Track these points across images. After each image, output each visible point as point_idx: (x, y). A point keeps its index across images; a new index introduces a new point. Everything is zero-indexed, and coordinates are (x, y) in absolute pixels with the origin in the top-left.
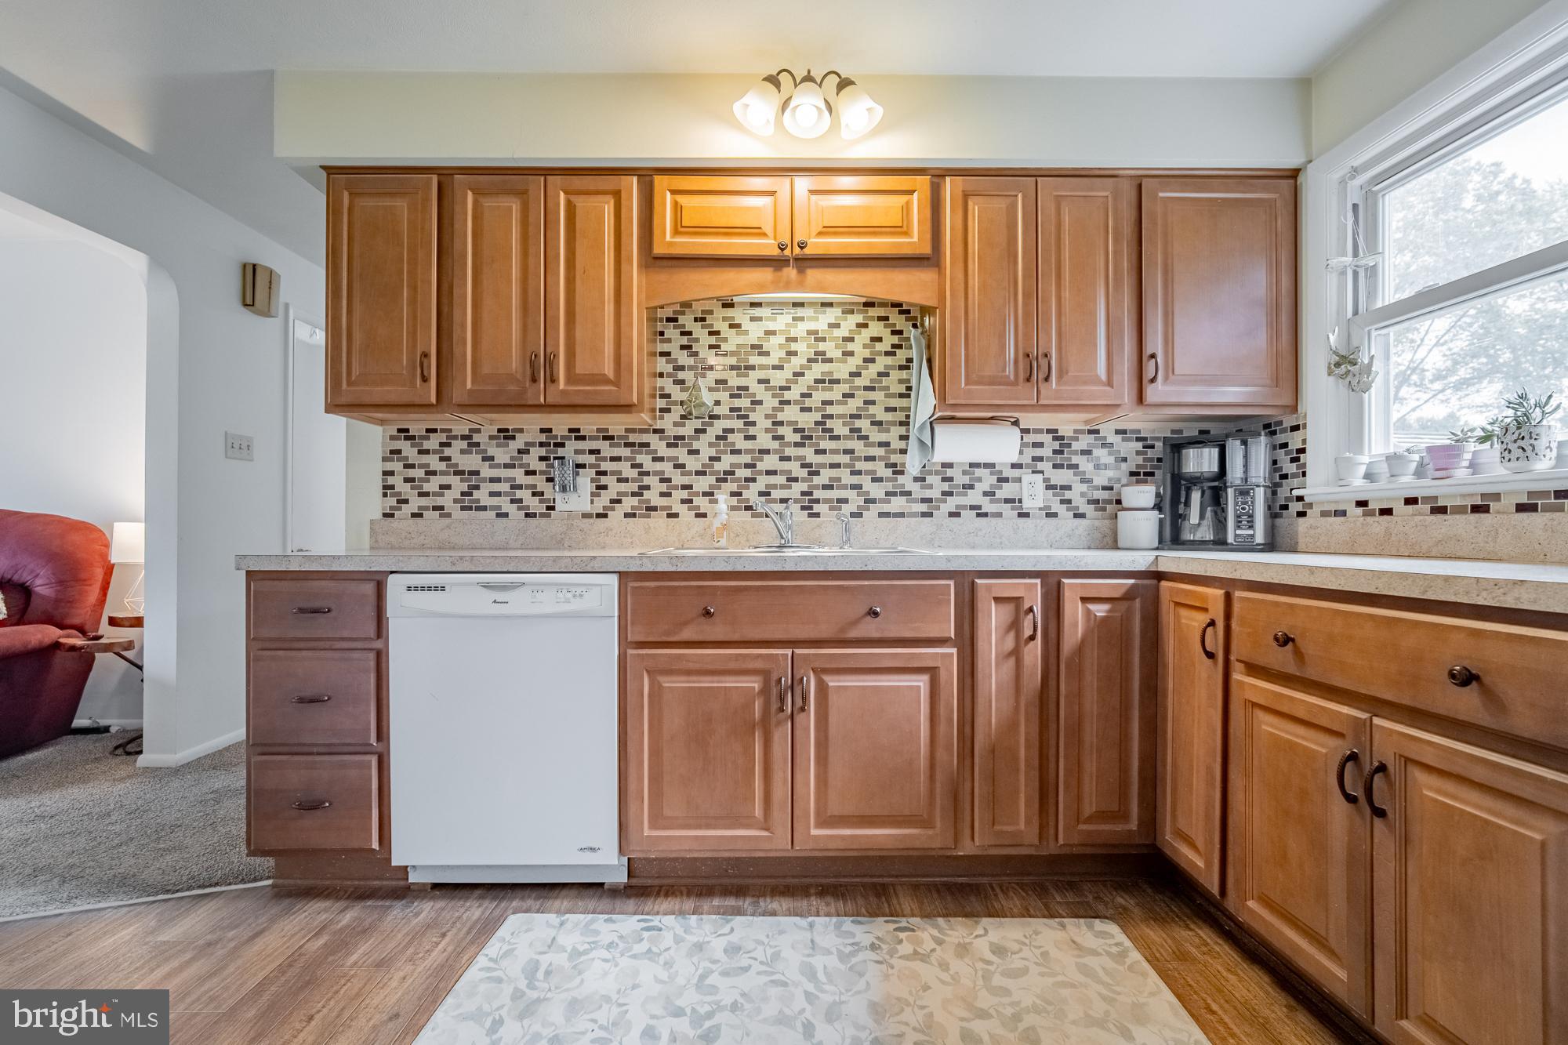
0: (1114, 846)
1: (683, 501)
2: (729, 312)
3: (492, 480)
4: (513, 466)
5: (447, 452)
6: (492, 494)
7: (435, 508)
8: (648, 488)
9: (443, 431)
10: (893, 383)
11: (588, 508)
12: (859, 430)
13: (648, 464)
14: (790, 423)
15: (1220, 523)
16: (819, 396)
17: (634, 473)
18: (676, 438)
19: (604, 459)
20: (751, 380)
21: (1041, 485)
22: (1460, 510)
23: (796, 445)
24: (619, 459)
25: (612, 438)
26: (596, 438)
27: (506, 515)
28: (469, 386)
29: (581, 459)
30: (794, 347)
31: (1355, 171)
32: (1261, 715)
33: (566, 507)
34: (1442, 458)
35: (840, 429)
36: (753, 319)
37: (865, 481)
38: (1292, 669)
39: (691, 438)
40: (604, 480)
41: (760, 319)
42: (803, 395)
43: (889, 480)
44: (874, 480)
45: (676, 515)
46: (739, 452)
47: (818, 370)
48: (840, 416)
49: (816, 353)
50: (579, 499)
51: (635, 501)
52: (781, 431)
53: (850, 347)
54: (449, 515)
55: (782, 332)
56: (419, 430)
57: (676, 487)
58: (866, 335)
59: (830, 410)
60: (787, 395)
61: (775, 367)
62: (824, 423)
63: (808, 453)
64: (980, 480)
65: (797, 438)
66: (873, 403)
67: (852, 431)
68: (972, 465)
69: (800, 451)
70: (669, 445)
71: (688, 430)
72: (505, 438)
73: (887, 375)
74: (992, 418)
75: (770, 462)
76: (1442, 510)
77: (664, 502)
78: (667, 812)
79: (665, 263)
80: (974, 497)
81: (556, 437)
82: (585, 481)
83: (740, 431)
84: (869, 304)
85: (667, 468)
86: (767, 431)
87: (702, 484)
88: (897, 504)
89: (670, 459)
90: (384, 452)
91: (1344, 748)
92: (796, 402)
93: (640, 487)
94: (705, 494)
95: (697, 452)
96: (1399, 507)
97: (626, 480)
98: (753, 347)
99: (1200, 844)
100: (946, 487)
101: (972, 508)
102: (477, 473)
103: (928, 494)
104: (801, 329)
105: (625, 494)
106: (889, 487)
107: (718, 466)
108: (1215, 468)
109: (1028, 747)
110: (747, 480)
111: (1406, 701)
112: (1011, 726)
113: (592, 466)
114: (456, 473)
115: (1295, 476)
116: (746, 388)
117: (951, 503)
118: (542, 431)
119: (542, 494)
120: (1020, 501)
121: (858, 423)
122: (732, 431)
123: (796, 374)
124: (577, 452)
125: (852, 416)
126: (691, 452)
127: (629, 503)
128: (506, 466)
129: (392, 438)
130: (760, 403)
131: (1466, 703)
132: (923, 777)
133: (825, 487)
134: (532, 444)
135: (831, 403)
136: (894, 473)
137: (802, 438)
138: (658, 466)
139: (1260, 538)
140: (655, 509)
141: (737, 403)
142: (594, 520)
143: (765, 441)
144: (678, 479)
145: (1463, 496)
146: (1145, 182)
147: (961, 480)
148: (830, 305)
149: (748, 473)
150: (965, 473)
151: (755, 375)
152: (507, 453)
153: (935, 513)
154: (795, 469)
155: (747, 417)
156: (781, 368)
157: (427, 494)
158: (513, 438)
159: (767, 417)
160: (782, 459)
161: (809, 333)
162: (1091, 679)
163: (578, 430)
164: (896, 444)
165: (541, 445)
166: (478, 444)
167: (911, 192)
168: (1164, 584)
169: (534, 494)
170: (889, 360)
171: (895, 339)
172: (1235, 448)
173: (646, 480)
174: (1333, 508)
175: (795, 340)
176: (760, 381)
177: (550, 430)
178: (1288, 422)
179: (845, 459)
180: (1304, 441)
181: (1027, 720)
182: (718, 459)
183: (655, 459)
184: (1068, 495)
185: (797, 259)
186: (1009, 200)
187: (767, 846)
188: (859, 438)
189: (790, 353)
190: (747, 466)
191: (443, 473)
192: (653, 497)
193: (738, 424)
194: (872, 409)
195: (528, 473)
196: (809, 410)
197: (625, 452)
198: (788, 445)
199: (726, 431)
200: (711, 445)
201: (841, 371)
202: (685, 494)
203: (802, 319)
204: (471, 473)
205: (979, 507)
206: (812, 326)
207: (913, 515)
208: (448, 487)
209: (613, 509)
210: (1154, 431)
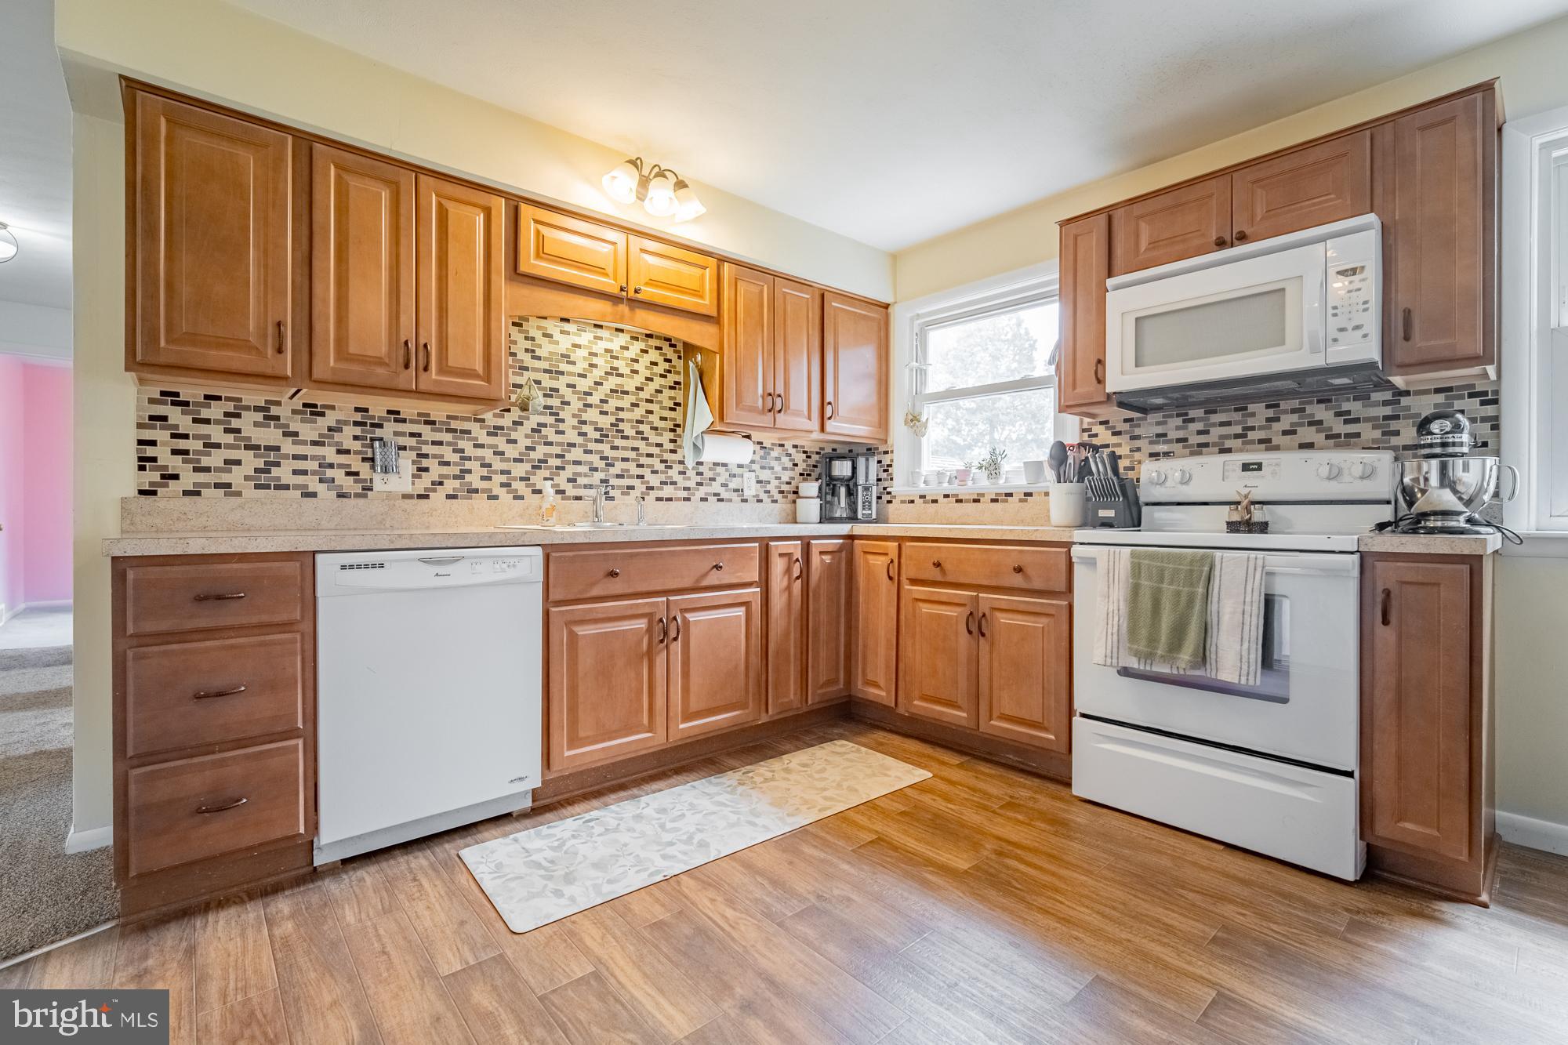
0: (832, 700)
1: (503, 485)
2: (543, 323)
3: (295, 457)
4: (322, 444)
5: (235, 423)
6: (295, 472)
7: (217, 486)
8: (469, 471)
9: (228, 399)
10: (666, 397)
11: (409, 489)
12: (642, 433)
13: (470, 450)
14: (592, 423)
15: (852, 506)
16: (613, 403)
17: (456, 457)
18: (495, 427)
19: (426, 443)
20: (561, 383)
21: (754, 481)
22: (968, 501)
23: (597, 441)
24: (440, 443)
25: (433, 423)
26: (417, 422)
27: (314, 495)
28: (332, 363)
29: (402, 441)
30: (595, 360)
31: (918, 316)
32: (921, 604)
33: (387, 488)
34: (962, 476)
35: (629, 431)
36: (562, 332)
37: (646, 472)
38: (939, 578)
39: (509, 428)
40: (425, 463)
41: (568, 333)
42: (602, 401)
43: (662, 472)
44: (653, 472)
45: (496, 498)
46: (551, 444)
47: (613, 382)
48: (629, 421)
49: (612, 368)
50: (402, 480)
51: (457, 483)
52: (585, 428)
53: (636, 366)
54: (239, 494)
55: (586, 347)
56: (194, 396)
57: (496, 472)
58: (645, 360)
59: (622, 415)
60: (590, 400)
61: (580, 375)
62: (617, 425)
63: (605, 448)
64: (719, 475)
65: (597, 435)
66: (651, 412)
67: (637, 433)
68: (714, 464)
69: (600, 447)
70: (489, 434)
71: (506, 421)
72: (312, 413)
73: (661, 392)
74: (733, 432)
75: (576, 454)
76: (959, 501)
77: (485, 485)
78: (582, 734)
79: (526, 280)
80: (716, 487)
81: (373, 417)
82: (406, 463)
83: (552, 426)
84: (649, 336)
85: (487, 454)
86: (574, 427)
87: (520, 470)
88: (668, 491)
89: (491, 446)
90: (139, 417)
91: (966, 611)
92: (597, 406)
93: (462, 471)
94: (522, 479)
95: (515, 442)
96: (941, 499)
97: (447, 464)
98: (563, 356)
99: (882, 683)
100: (698, 479)
101: (715, 495)
102: (278, 449)
103: (688, 484)
104: (600, 347)
105: (447, 477)
106: (662, 477)
107: (533, 455)
108: (849, 474)
109: (795, 647)
110: (558, 468)
111: (994, 584)
112: (787, 634)
113: (412, 449)
114: (247, 447)
115: (886, 480)
116: (557, 390)
117: (702, 491)
118: (357, 410)
119: (357, 474)
120: (742, 490)
121: (642, 427)
122: (545, 425)
123: (596, 383)
124: (396, 434)
125: (638, 422)
126: (509, 441)
127: (451, 485)
128: (315, 443)
129: (152, 401)
130: (568, 403)
131: (1017, 581)
132: (742, 676)
133: (618, 476)
134: (346, 423)
135: (622, 409)
136: (666, 467)
137: (601, 435)
138: (479, 452)
139: (874, 516)
140: (476, 491)
141: (550, 402)
142: (416, 501)
143: (572, 436)
144: (498, 464)
145: (970, 494)
146: (826, 294)
147: (708, 474)
148: (622, 331)
149: (558, 462)
150: (710, 469)
151: (564, 380)
152: (315, 429)
153: (692, 498)
154: (595, 459)
155: (557, 414)
156: (584, 376)
157: (207, 470)
158: (322, 414)
159: (574, 416)
160: (586, 452)
161: (607, 351)
162: (823, 600)
163: (398, 413)
164: (669, 446)
165: (356, 424)
166: (277, 418)
167: (705, 268)
168: (856, 542)
169: (348, 474)
170: (663, 381)
171: (667, 366)
172: (861, 462)
173: (468, 465)
174: (908, 499)
175: (596, 355)
176: (569, 386)
177: (366, 410)
178: (882, 449)
179: (632, 455)
180: (892, 461)
181: (795, 629)
182: (533, 449)
183: (476, 446)
184: (769, 487)
185: (630, 300)
186: (760, 288)
187: (651, 744)
188: (643, 439)
189: (592, 365)
190: (558, 456)
191: (228, 446)
192: (474, 480)
193: (550, 420)
194: (651, 417)
195: (339, 452)
196: (606, 413)
197: (447, 437)
198: (590, 440)
199: (539, 425)
200: (527, 436)
201: (630, 384)
202: (504, 479)
203: (601, 339)
204: (268, 448)
205: (719, 495)
206: (609, 346)
207: (678, 499)
208: (238, 462)
209: (435, 491)
210: (811, 447)
